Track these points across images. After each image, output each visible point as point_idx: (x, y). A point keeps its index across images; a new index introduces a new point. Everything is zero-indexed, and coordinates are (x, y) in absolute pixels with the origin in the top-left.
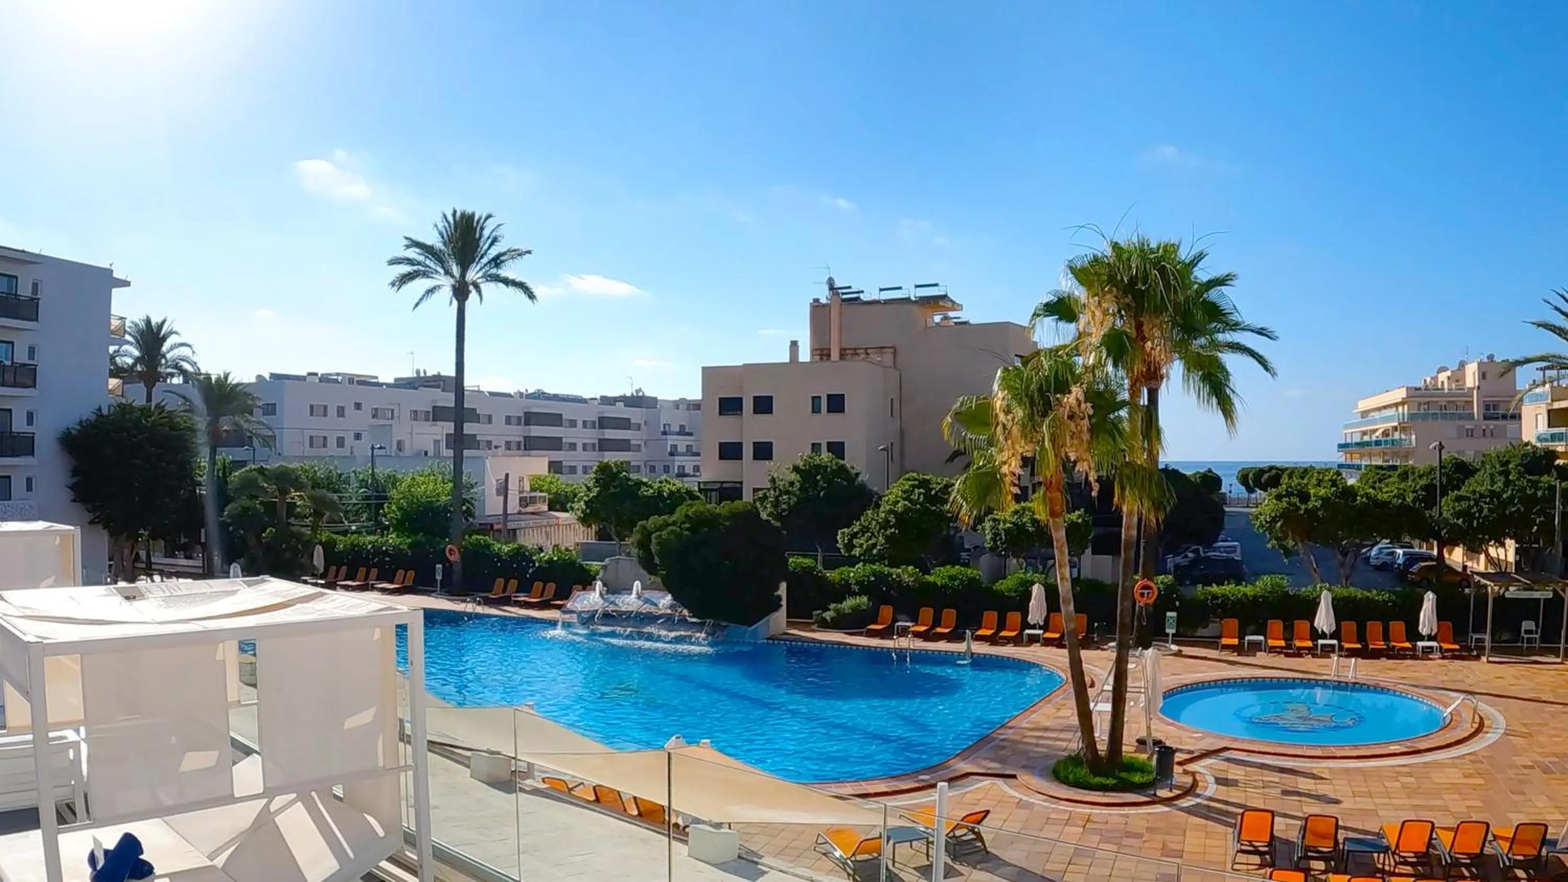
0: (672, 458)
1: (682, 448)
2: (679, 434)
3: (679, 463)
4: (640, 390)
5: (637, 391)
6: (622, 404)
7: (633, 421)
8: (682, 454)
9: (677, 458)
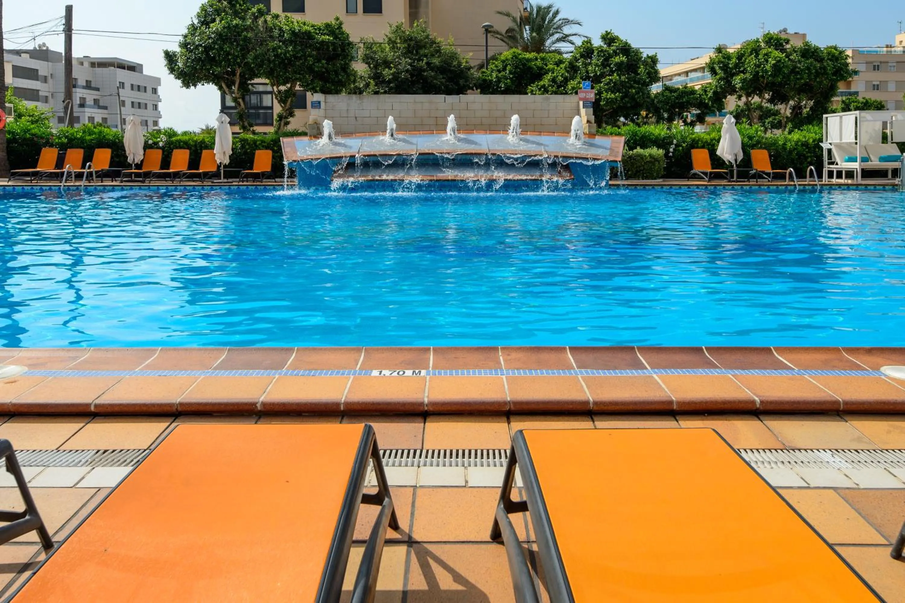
0: (82, 109)
1: (90, 101)
2: (84, 88)
3: (89, 115)
4: (44, 45)
5: (40, 46)
6: (28, 55)
7: (40, 73)
8: (90, 107)
9: (86, 110)
